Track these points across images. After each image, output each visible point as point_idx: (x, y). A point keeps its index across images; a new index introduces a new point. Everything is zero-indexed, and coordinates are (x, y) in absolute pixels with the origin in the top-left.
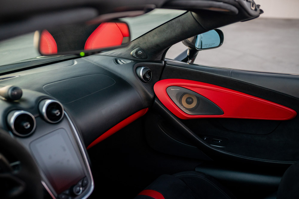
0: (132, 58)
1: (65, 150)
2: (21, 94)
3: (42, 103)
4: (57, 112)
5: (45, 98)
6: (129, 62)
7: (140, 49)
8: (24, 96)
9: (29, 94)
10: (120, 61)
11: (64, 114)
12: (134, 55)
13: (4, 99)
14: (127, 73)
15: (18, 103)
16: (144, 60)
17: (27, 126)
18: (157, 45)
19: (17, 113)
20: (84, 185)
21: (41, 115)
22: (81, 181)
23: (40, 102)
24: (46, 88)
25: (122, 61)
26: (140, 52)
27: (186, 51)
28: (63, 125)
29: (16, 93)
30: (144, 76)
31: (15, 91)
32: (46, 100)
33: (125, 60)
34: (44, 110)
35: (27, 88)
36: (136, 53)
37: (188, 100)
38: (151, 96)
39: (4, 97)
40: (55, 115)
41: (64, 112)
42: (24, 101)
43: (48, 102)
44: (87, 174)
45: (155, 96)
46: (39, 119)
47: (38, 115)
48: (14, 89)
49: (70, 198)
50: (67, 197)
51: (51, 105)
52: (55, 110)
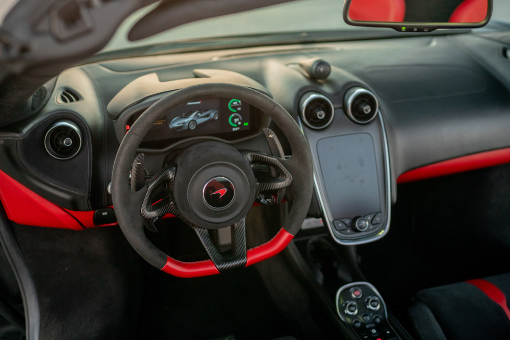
1: (362, 165)
2: (327, 73)
3: (351, 91)
4: (367, 109)
5: (357, 85)
8: (331, 76)
9: (338, 73)
11: (378, 113)
13: (307, 75)
15: (321, 84)
17: (321, 116)
19: (313, 96)
20: (373, 222)
21: (344, 108)
22: (373, 215)
23: (349, 88)
28: (372, 130)
29: (322, 69)
31: (322, 66)
32: (356, 88)
34: (350, 101)
35: (341, 66)
40: (363, 112)
41: (377, 109)
42: (330, 83)
43: (359, 91)
44: (383, 210)
46: (341, 111)
47: (340, 105)
48: (321, 63)
49: (349, 231)
50: (345, 227)
51: (361, 96)
52: (365, 105)
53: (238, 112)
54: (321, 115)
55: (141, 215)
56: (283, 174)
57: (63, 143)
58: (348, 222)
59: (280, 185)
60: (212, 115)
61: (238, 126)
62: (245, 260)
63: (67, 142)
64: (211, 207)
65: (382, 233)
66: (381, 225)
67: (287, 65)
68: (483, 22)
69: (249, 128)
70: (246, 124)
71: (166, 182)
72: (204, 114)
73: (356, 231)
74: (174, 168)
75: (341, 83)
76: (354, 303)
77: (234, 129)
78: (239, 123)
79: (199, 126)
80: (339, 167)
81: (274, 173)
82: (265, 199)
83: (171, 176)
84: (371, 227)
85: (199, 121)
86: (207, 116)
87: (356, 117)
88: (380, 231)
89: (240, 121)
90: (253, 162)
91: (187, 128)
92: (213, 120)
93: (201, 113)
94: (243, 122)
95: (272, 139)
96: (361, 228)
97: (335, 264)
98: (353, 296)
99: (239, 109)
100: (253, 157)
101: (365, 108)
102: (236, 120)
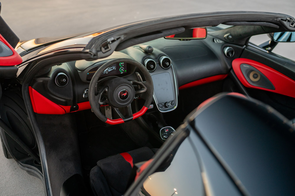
0: (224, 40)
1: (167, 83)
2: (152, 50)
3: (161, 57)
4: (168, 64)
6: (221, 42)
7: (231, 35)
8: (153, 52)
9: (156, 50)
10: (216, 40)
12: (226, 38)
13: (143, 51)
14: (217, 50)
15: (150, 55)
16: (232, 43)
18: (240, 35)
19: (149, 60)
20: (172, 104)
21: (159, 64)
22: (172, 101)
24: (166, 49)
25: (217, 40)
26: (230, 37)
27: (269, 41)
28: (169, 71)
29: (150, 49)
30: (228, 53)
32: (163, 56)
33: (219, 40)
34: (161, 61)
35: (156, 47)
36: (228, 37)
37: (255, 75)
38: (229, 67)
39: (144, 50)
40: (166, 65)
41: (171, 64)
42: (153, 54)
43: (164, 57)
44: (175, 99)
45: (232, 68)
46: (158, 64)
47: (158, 63)
48: (149, 47)
49: (164, 107)
50: (163, 106)
51: (165, 59)
52: (167, 62)
53: (123, 67)
54: (152, 66)
55: (99, 104)
56: (144, 88)
57: (62, 80)
58: (163, 104)
59: (142, 91)
60: (114, 68)
61: (123, 72)
62: (132, 118)
63: (64, 80)
64: (121, 100)
65: (175, 107)
66: (174, 105)
67: (134, 47)
68: (205, 37)
69: (126, 72)
70: (125, 71)
71: (105, 92)
72: (111, 68)
73: (167, 107)
74: (107, 87)
75: (157, 54)
76: (167, 134)
77: (121, 73)
78: (123, 71)
79: (109, 72)
80: (159, 85)
81: (139, 88)
82: (135, 97)
83: (107, 90)
84: (171, 106)
85: (109, 70)
86: (112, 68)
87: (164, 67)
88: (174, 107)
89: (123, 70)
90: (133, 84)
91: (105, 73)
92: (114, 70)
93: (110, 68)
94: (124, 70)
95: (139, 76)
96: (168, 106)
97: (157, 122)
98: (166, 131)
99: (123, 65)
100: (133, 82)
101: (167, 63)
102: (122, 70)
